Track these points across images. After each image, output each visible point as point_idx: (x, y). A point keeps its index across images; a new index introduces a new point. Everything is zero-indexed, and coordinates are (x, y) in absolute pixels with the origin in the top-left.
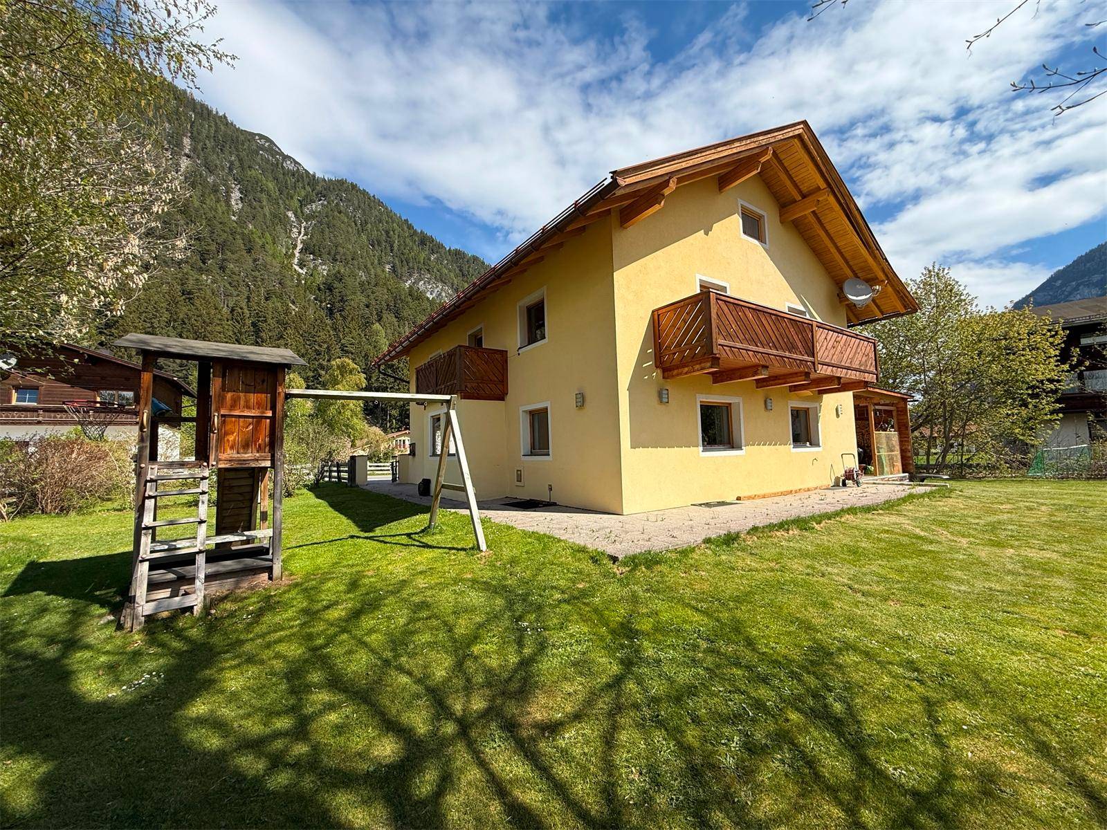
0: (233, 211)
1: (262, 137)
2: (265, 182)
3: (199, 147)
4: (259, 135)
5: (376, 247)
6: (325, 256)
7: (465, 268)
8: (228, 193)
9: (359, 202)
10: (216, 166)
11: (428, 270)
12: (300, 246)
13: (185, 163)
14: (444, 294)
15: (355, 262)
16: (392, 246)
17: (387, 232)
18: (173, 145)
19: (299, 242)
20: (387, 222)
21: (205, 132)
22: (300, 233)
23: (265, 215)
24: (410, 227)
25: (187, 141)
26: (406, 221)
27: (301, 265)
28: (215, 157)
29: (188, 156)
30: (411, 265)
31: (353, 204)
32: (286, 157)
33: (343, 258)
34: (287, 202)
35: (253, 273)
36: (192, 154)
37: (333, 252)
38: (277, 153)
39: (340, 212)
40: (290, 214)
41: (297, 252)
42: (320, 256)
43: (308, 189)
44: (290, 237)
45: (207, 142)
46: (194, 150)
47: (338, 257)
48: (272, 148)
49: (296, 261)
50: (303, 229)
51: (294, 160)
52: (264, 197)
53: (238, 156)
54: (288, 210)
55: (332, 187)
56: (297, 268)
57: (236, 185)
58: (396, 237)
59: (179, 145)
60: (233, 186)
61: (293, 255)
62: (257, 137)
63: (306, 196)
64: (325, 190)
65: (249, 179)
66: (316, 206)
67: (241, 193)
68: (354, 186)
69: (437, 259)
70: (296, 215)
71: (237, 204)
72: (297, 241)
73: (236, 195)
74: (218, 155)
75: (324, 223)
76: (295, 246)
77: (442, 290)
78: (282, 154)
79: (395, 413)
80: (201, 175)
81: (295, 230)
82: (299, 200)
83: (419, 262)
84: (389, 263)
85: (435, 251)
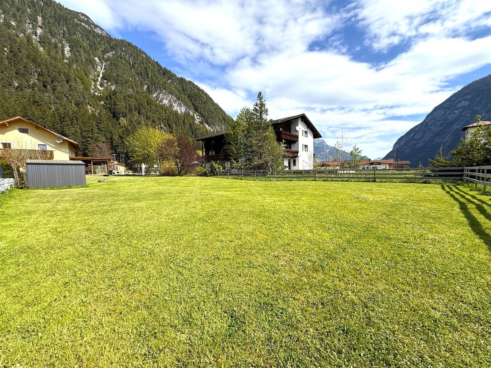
0: (66, 58)
1: (83, 14)
2: (82, 42)
3: (46, 22)
4: (81, 13)
5: (140, 76)
6: (113, 81)
7: (185, 87)
8: (63, 47)
9: (131, 53)
10: (56, 33)
11: (165, 88)
12: (101, 75)
13: (39, 31)
14: (172, 100)
15: (127, 85)
16: (148, 76)
17: (146, 69)
18: (32, 21)
19: (101, 73)
20: (146, 63)
21: (49, 14)
22: (102, 68)
23: (82, 60)
24: (159, 65)
25: (40, 19)
26: (157, 62)
27: (101, 85)
28: (54, 28)
29: (41, 27)
30: (156, 85)
31: (129, 53)
32: (96, 26)
33: (121, 82)
34: (94, 53)
35: (69, 92)
36: (43, 26)
37: (116, 79)
38: (92, 24)
39: (121, 58)
40: (96, 59)
41: (99, 79)
42: (110, 81)
43: (107, 45)
44: (96, 71)
45: (50, 20)
46: (43, 24)
47: (118, 82)
48: (88, 21)
49: (99, 83)
50: (103, 66)
51: (100, 27)
52: (81, 50)
53: (67, 27)
54: (95, 57)
55: (117, 44)
56: (99, 87)
57: (67, 43)
58: (150, 71)
59: (36, 21)
60: (66, 44)
61: (97, 80)
62: (80, 15)
63: (105, 49)
64: (115, 45)
65: (73, 40)
66: (110, 54)
67: (70, 47)
68: (129, 44)
69: (171, 82)
70: (100, 60)
71: (68, 54)
72: (100, 73)
73: (67, 49)
74: (57, 27)
75: (113, 64)
76: (99, 76)
77: (171, 98)
78: (94, 24)
79: (123, 156)
80: (48, 38)
81: (99, 67)
82: (102, 51)
83: (160, 84)
84: (146, 84)
85: (170, 78)
